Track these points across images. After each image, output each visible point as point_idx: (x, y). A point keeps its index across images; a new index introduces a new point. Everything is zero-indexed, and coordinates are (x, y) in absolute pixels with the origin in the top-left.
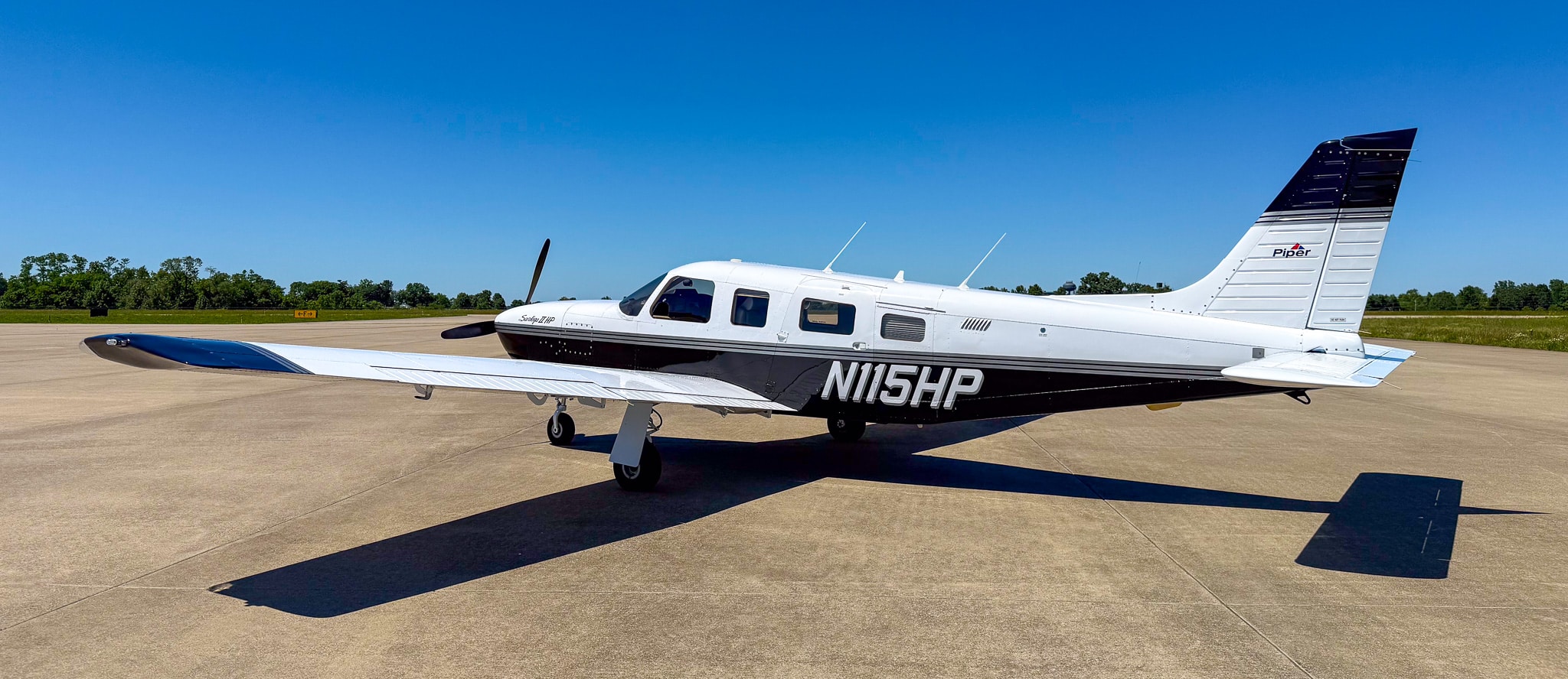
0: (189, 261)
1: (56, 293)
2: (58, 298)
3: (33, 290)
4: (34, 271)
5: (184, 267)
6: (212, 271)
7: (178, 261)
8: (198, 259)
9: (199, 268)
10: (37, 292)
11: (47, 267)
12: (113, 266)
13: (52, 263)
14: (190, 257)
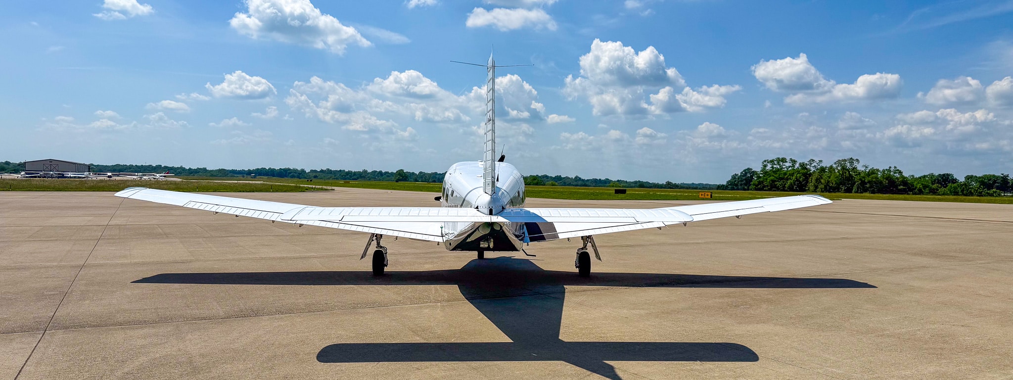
0: (851, 160)
1: (778, 181)
2: (778, 184)
3: (767, 179)
4: (769, 167)
5: (848, 165)
6: (867, 167)
7: (845, 160)
8: (857, 159)
9: (858, 166)
10: (768, 181)
11: (775, 166)
12: (813, 165)
13: (779, 165)
14: (852, 158)
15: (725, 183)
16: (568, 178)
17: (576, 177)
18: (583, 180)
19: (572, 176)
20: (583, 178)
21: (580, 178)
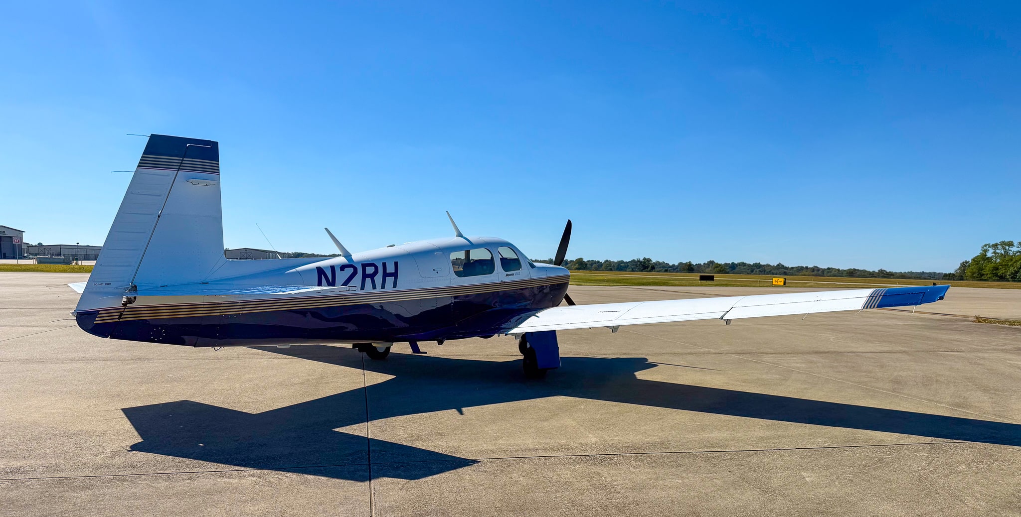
15: (952, 272)
16: (769, 266)
17: (778, 265)
18: (787, 268)
19: (774, 263)
20: (786, 265)
21: (783, 266)
